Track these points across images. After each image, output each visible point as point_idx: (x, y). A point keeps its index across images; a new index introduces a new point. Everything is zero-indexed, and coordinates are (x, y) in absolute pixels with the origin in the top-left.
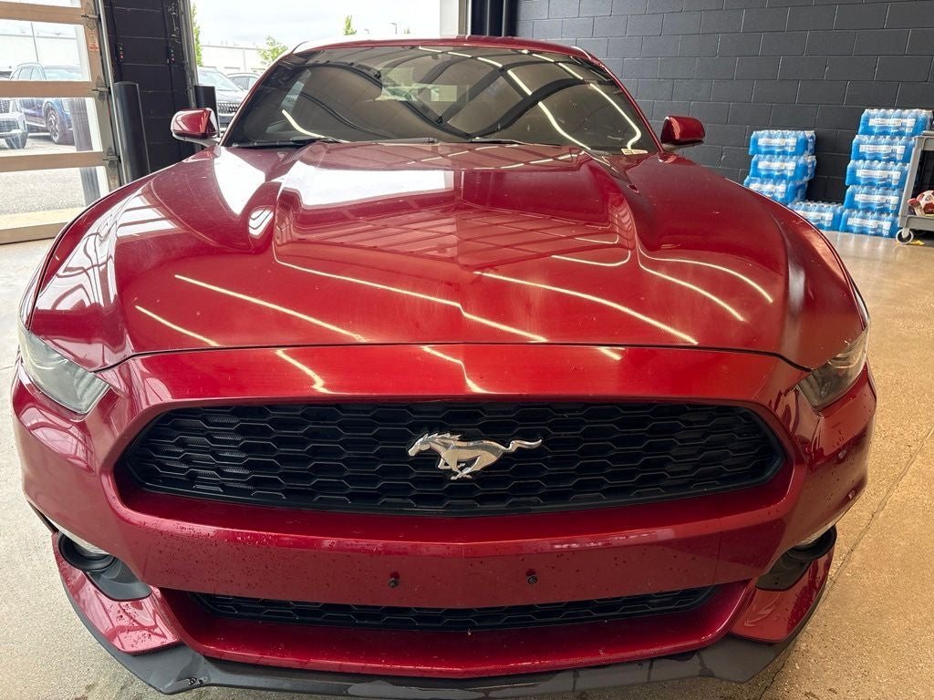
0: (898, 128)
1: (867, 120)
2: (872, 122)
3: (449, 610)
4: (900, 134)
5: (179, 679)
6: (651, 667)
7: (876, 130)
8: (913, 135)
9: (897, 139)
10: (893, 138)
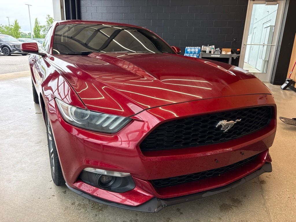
0: (194, 52)
1: (187, 50)
2: (188, 50)
3: (227, 166)
4: (195, 53)
5: (158, 207)
6: (245, 179)
7: (189, 52)
8: (198, 53)
9: (194, 55)
10: (193, 54)
